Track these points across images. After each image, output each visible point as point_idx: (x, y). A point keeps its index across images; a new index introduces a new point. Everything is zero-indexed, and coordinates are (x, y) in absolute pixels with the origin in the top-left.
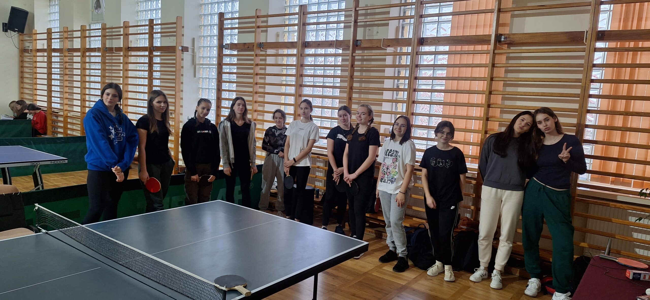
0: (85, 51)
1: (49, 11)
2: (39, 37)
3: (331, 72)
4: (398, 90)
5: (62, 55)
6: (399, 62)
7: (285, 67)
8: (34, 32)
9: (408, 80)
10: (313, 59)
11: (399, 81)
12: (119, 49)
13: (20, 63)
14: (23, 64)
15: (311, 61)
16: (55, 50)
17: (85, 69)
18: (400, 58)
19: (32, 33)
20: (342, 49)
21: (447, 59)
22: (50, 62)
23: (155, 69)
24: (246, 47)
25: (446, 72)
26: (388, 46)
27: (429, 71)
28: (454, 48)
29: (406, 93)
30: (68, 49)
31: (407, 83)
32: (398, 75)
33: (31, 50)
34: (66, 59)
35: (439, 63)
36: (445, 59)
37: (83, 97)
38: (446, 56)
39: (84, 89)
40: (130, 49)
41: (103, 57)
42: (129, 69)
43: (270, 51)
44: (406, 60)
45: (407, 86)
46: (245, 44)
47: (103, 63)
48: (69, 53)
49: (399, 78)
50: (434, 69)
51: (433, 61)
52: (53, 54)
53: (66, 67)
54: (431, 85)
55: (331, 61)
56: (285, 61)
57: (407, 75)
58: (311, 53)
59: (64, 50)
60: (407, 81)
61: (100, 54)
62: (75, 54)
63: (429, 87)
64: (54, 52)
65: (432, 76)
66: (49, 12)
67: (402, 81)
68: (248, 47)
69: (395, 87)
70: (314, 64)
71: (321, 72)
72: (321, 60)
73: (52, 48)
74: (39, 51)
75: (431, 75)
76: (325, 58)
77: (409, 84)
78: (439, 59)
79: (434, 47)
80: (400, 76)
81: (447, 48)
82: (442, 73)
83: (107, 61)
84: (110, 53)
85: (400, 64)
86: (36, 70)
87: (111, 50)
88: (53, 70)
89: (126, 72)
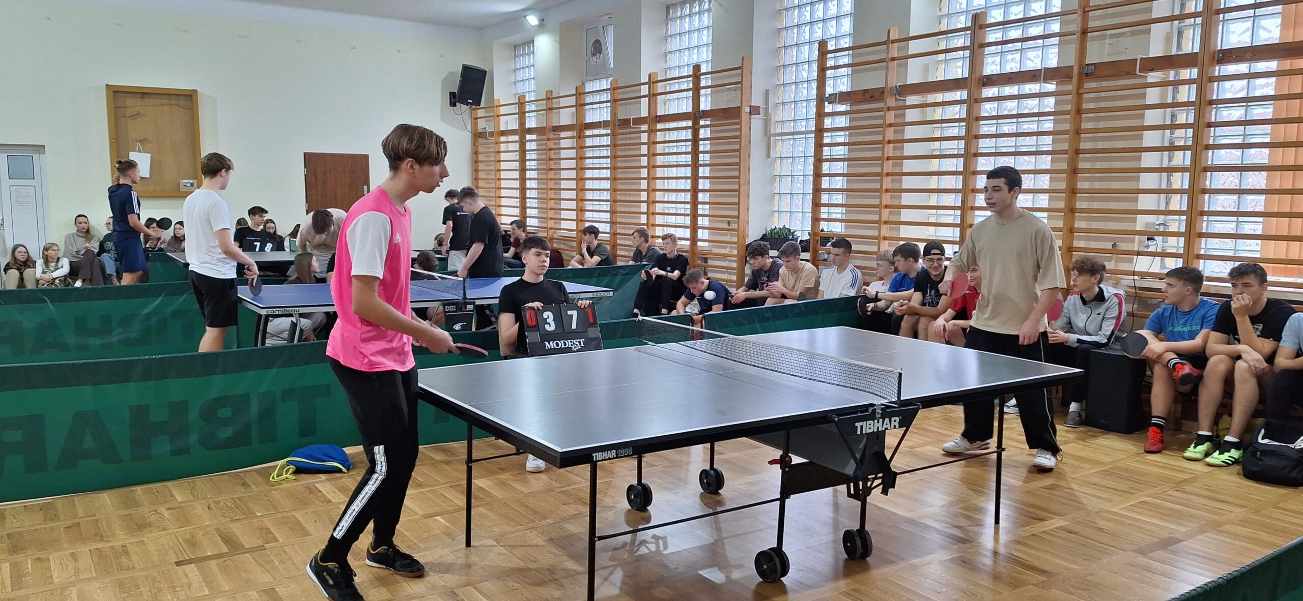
0: (581, 128)
1: (514, 65)
2: (503, 110)
3: (1031, 126)
4: (1172, 148)
5: (544, 137)
6: (1174, 98)
7: (940, 125)
8: (496, 103)
9: (1192, 130)
10: (995, 104)
11: (1173, 134)
12: (640, 121)
13: (474, 156)
14: (478, 157)
15: (990, 108)
16: (530, 131)
17: (583, 158)
18: (1175, 90)
19: (493, 106)
20: (1055, 83)
21: (1274, 84)
22: (523, 151)
23: (701, 148)
24: (868, 96)
25: (1271, 110)
26: (1150, 70)
27: (1236, 110)
28: (1287, 64)
29: (1189, 153)
30: (554, 126)
31: (1191, 135)
32: (1172, 121)
33: (492, 134)
34: (551, 144)
35: (1258, 93)
36: (1271, 85)
37: (581, 204)
38: (1273, 80)
39: (581, 192)
40: (658, 118)
41: (613, 135)
42: (658, 152)
43: (911, 100)
44: (1187, 93)
45: (1191, 142)
46: (866, 91)
47: (614, 145)
48: (554, 134)
49: (1173, 127)
50: (1247, 106)
51: (1245, 91)
52: (528, 137)
53: (551, 157)
54: (1242, 137)
55: (1032, 105)
56: (938, 113)
57: (1191, 121)
58: (990, 96)
59: (547, 129)
60: (1190, 132)
61: (609, 132)
62: (563, 134)
63: (1239, 141)
64: (529, 134)
65: (1243, 119)
66: (513, 67)
67: (1179, 133)
68: (872, 97)
69: (1167, 144)
70: (996, 114)
71: (1010, 128)
72: (1011, 107)
73: (527, 127)
74: (504, 133)
75: (1241, 118)
76: (1020, 102)
77: (1196, 137)
78: (1257, 87)
79: (1247, 65)
80: (1176, 123)
81: (1272, 65)
82: (1264, 111)
83: (619, 142)
84: (626, 128)
85: (1175, 101)
86: (500, 165)
87: (625, 123)
88: (528, 163)
89: (652, 158)
